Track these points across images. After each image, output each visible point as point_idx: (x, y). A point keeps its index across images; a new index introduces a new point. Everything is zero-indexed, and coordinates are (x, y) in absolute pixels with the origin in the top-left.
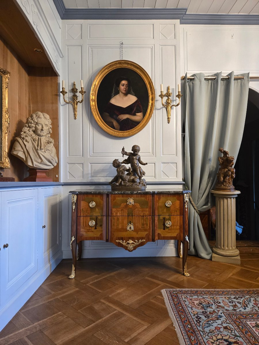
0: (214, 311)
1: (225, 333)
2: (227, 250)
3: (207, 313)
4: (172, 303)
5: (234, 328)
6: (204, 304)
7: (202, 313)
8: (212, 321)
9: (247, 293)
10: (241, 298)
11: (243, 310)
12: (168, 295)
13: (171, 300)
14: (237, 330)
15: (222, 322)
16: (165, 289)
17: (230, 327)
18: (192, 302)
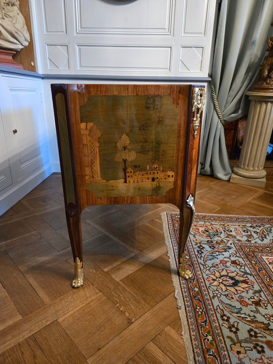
0: (222, 240)
1: (232, 269)
2: (252, 170)
3: (213, 243)
4: (172, 229)
5: (244, 263)
6: (210, 231)
7: (206, 242)
8: (217, 253)
9: (268, 221)
10: (260, 227)
11: (259, 242)
12: (169, 218)
13: (171, 225)
14: (248, 266)
15: (231, 255)
16: (166, 212)
17: (239, 261)
18: (197, 229)
